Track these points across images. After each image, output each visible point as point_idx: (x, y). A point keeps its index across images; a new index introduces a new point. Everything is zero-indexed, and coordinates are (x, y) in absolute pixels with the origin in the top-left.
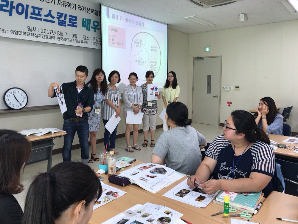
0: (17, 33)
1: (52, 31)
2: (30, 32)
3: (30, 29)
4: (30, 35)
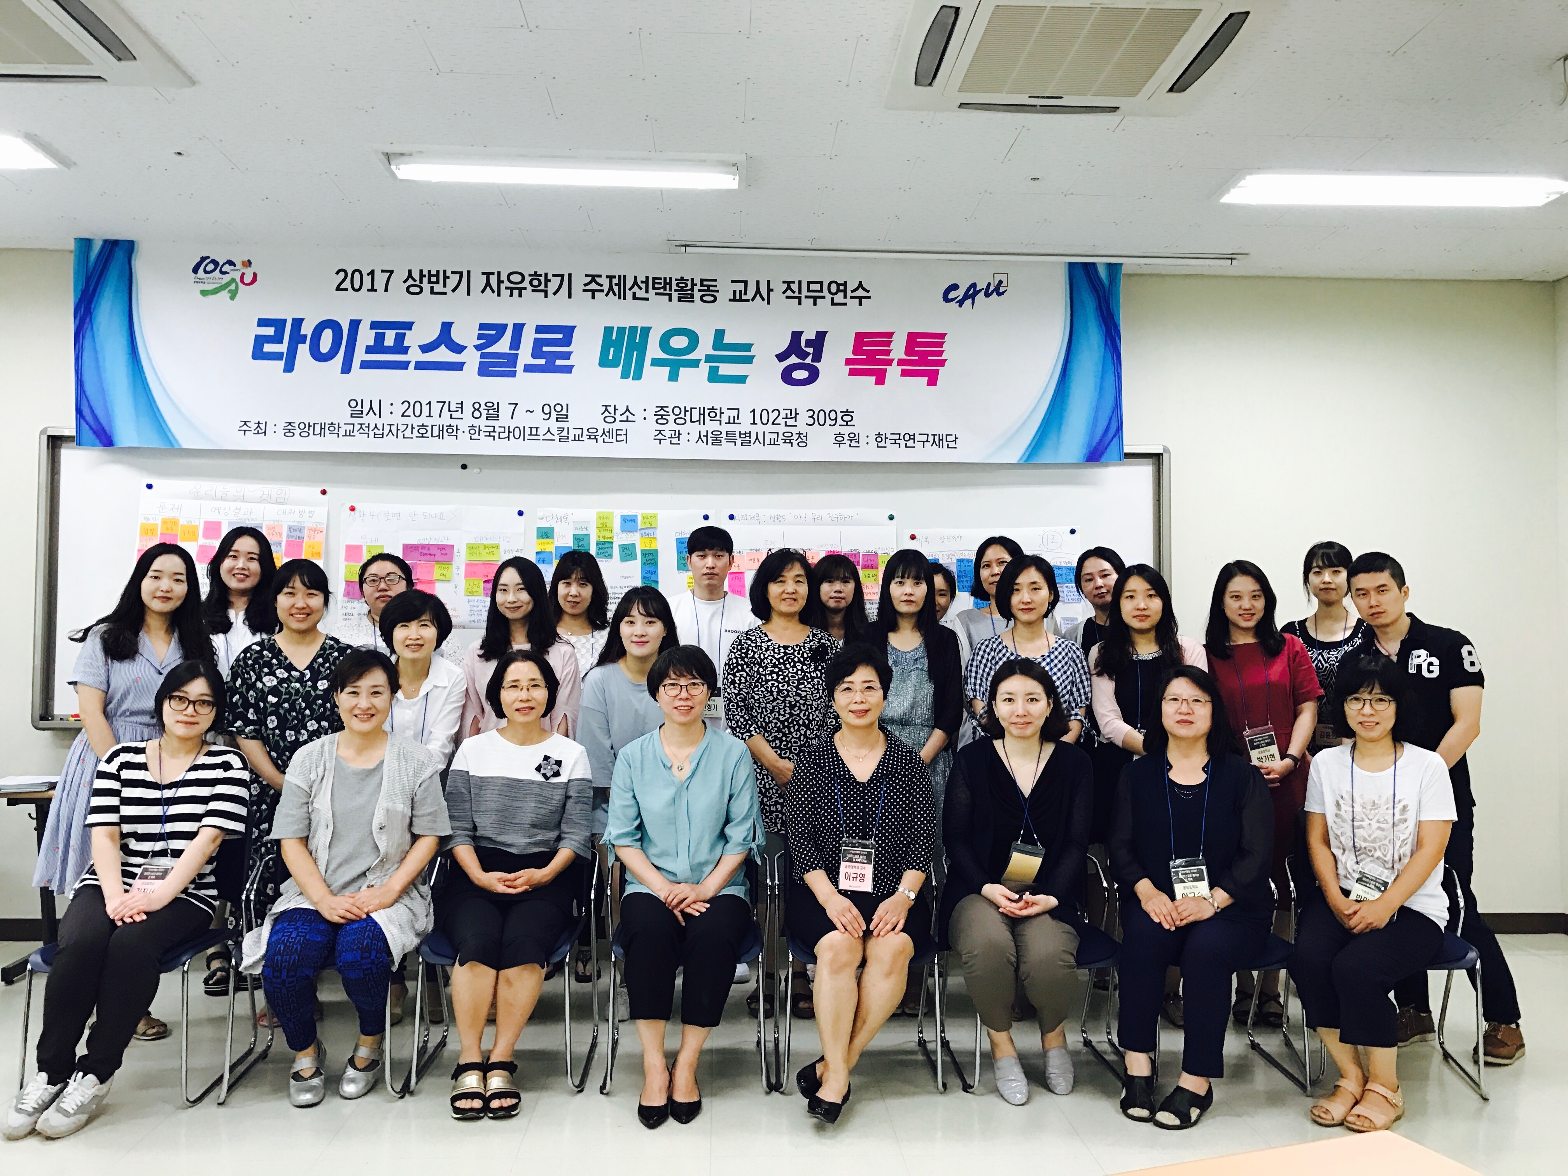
0: (307, 429)
1: (447, 405)
2: (356, 421)
3: (359, 408)
4: (355, 433)
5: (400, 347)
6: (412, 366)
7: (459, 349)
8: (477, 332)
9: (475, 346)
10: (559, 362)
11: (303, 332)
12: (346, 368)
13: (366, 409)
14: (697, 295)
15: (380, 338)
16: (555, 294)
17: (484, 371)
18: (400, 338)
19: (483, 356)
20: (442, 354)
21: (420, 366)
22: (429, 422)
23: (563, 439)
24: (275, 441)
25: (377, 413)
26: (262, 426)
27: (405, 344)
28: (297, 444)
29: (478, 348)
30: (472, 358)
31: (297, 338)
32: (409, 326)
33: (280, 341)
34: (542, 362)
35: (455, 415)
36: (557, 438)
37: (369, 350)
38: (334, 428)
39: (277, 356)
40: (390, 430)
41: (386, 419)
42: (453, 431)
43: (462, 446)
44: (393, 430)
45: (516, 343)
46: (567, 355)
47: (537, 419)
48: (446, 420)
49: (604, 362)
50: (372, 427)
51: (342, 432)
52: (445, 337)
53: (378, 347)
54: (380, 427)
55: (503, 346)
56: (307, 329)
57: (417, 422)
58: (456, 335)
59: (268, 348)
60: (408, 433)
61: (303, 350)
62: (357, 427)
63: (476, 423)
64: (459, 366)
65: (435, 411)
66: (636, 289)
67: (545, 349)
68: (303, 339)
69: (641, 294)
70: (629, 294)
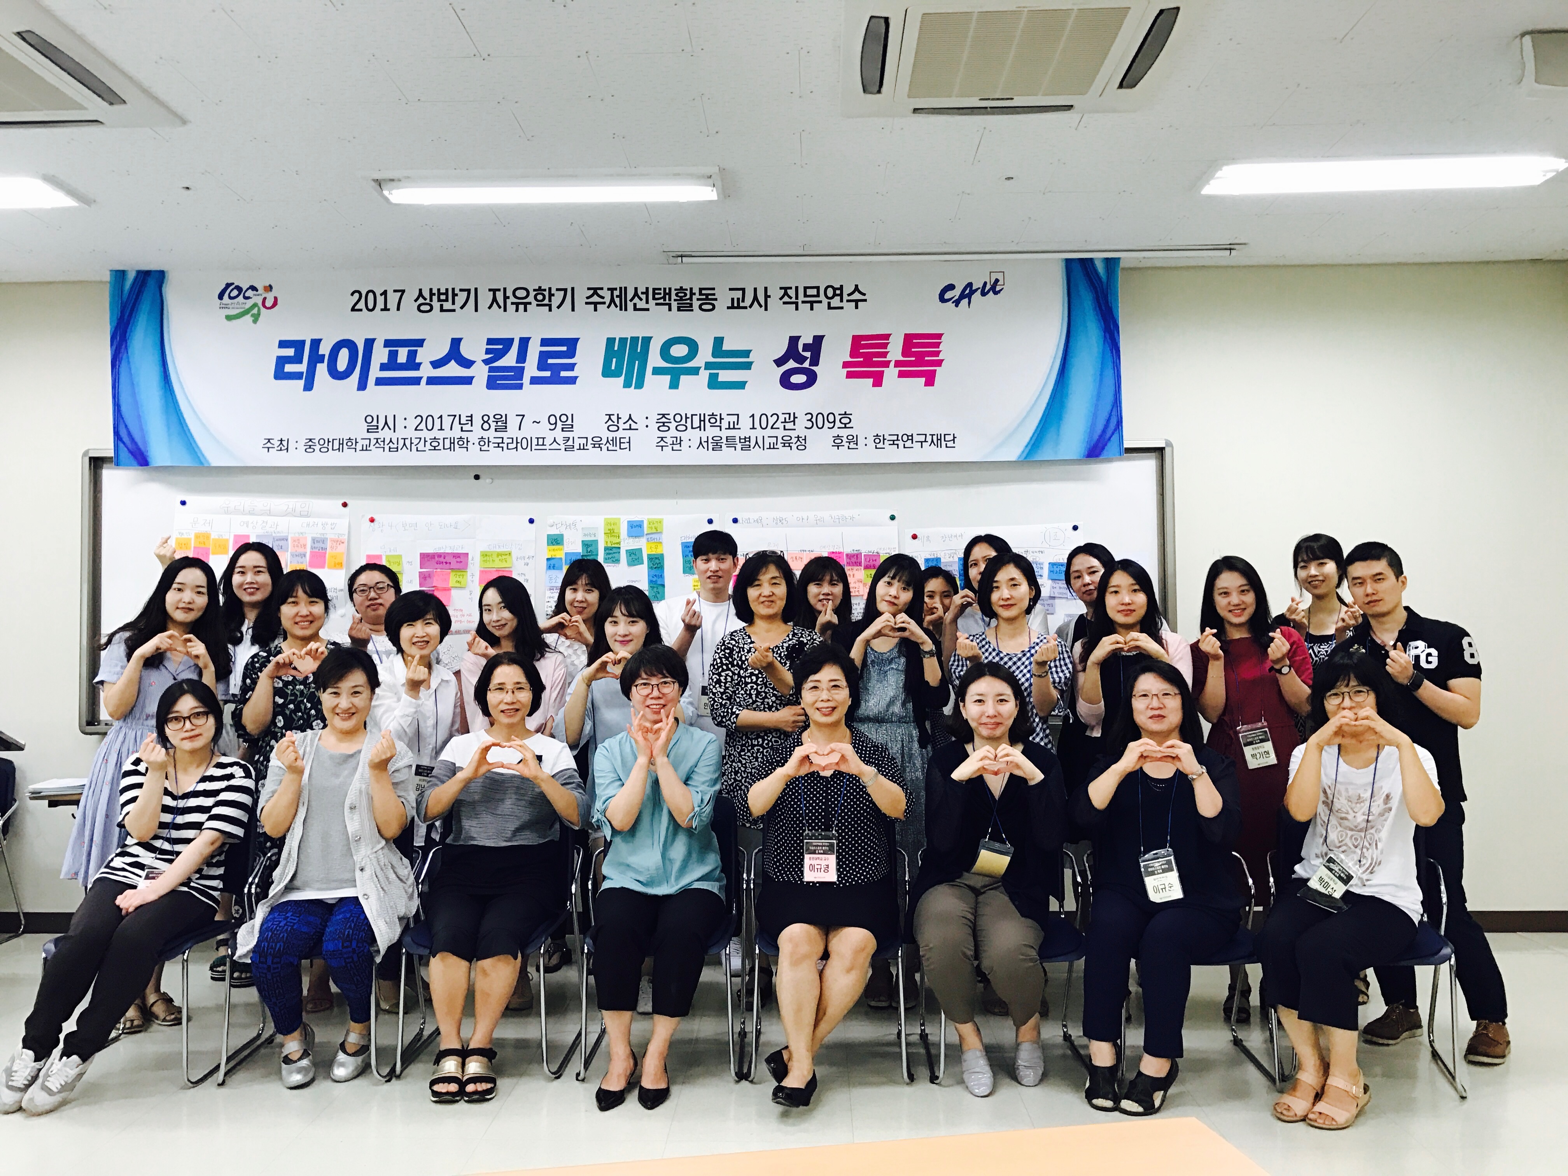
0: (327, 444)
1: (457, 418)
2: (372, 436)
3: (375, 423)
4: (372, 447)
5: (412, 364)
6: (424, 381)
7: (467, 364)
8: (485, 347)
9: (483, 361)
10: (563, 374)
11: (321, 352)
12: (362, 385)
13: (381, 423)
14: (696, 304)
15: (393, 355)
16: (559, 307)
17: (492, 384)
18: (412, 355)
19: (491, 370)
20: (453, 369)
21: (432, 381)
22: (440, 435)
23: (569, 449)
24: (297, 458)
25: (392, 427)
26: (285, 443)
27: (417, 361)
28: (318, 459)
29: (486, 362)
30: (480, 372)
31: (316, 358)
32: (420, 343)
33: (300, 362)
34: (547, 374)
35: (465, 428)
36: (563, 447)
37: (383, 367)
38: (351, 443)
39: (297, 376)
40: (404, 444)
41: (401, 433)
42: (463, 443)
43: (472, 457)
44: (407, 444)
45: (522, 356)
46: (571, 367)
47: (543, 430)
48: (457, 433)
49: (607, 372)
50: (387, 441)
51: (359, 447)
52: (455, 353)
53: (391, 364)
54: (394, 441)
55: (510, 360)
56: (325, 349)
57: (429, 435)
58: (465, 351)
59: (289, 368)
60: (421, 446)
61: (322, 369)
62: (373, 442)
63: (485, 435)
64: (468, 381)
65: (447, 425)
66: (636, 300)
67: (550, 361)
68: (321, 359)
69: (641, 304)
70: (630, 305)
